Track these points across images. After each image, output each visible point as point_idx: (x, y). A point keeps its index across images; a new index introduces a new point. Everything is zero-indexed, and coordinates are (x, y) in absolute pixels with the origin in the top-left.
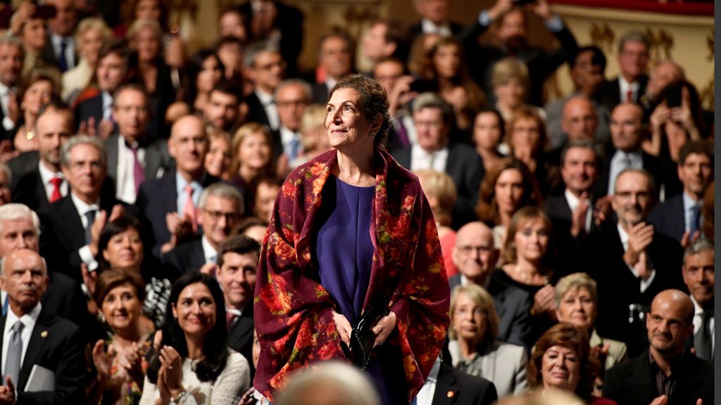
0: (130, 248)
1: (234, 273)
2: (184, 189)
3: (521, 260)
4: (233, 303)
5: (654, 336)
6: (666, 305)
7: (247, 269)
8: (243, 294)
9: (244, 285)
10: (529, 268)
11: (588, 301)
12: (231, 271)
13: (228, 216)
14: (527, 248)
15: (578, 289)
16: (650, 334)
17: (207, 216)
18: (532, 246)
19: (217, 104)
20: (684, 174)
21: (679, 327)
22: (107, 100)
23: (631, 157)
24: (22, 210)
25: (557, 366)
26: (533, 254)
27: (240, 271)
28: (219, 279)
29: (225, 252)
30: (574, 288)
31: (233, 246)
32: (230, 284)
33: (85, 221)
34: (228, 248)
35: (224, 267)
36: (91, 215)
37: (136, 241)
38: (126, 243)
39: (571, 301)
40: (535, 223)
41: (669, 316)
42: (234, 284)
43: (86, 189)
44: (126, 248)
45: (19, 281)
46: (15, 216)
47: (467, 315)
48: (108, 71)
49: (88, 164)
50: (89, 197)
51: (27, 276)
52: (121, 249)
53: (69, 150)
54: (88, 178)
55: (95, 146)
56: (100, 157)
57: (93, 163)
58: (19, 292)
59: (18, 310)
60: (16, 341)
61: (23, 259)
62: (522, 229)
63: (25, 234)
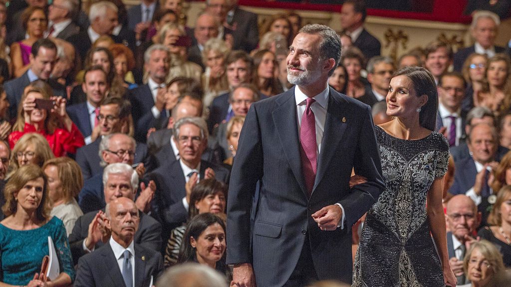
3: (504, 223)
24: (124, 168)
43: (188, 157)
44: (217, 204)
45: (122, 220)
46: (118, 171)
47: (476, 265)
48: (238, 73)
49: (190, 139)
50: (192, 164)
51: (128, 217)
52: (211, 205)
53: (179, 127)
54: (189, 149)
55: (197, 126)
56: (200, 134)
57: (194, 138)
58: (123, 229)
59: (123, 242)
60: (128, 266)
61: (124, 204)
62: (507, 200)
63: (121, 186)
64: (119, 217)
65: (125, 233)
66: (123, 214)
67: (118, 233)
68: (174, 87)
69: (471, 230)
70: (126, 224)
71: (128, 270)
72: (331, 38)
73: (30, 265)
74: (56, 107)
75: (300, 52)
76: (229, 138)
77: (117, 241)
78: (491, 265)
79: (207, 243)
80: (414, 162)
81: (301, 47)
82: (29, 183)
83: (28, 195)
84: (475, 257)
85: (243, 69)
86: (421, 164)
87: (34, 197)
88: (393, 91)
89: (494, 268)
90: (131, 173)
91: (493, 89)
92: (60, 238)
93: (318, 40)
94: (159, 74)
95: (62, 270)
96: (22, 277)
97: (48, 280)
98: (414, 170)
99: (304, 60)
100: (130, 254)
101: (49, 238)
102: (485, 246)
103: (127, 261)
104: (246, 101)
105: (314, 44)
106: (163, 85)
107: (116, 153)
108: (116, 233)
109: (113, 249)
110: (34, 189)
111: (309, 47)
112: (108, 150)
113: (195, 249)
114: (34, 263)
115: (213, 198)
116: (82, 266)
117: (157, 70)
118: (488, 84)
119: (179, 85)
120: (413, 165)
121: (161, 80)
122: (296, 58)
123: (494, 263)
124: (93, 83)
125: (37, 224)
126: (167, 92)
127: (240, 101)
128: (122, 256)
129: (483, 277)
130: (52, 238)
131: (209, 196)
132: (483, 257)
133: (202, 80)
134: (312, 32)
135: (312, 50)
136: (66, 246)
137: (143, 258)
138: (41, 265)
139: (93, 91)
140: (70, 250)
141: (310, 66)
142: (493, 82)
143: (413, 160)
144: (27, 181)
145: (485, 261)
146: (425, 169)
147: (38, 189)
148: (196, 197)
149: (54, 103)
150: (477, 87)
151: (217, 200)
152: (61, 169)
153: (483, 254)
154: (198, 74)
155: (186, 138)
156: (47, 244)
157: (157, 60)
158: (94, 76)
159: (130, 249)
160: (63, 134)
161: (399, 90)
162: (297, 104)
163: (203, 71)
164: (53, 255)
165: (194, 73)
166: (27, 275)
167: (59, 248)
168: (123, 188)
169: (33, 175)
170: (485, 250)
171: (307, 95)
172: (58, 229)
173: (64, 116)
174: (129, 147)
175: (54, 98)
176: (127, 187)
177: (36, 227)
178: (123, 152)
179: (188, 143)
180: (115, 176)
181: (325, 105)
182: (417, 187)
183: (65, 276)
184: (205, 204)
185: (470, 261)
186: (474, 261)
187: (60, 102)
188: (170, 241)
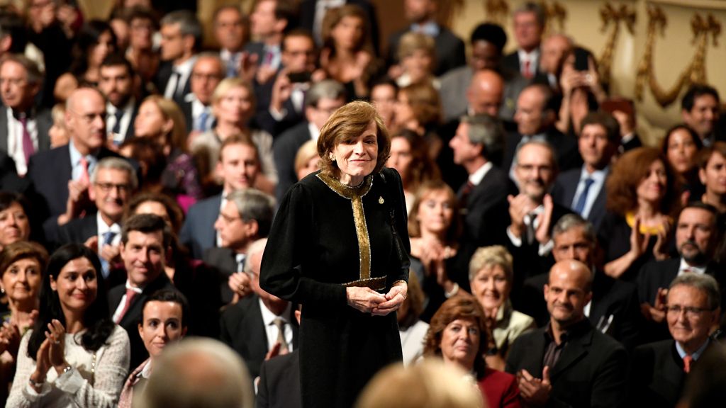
0: (15, 226)
1: (138, 252)
2: (79, 163)
4: (134, 282)
5: (554, 306)
6: (564, 276)
7: (151, 248)
8: (145, 274)
9: (147, 264)
11: (501, 279)
12: (134, 250)
13: (118, 187)
14: (432, 221)
15: (493, 268)
16: (550, 306)
17: (98, 189)
18: (437, 218)
21: (578, 297)
25: (462, 339)
26: (437, 226)
27: (144, 250)
28: (123, 256)
29: (129, 230)
30: (488, 266)
31: (137, 225)
32: (133, 262)
34: (132, 226)
35: (128, 245)
37: (21, 217)
38: (10, 220)
39: (485, 279)
40: (440, 195)
41: (568, 286)
42: (138, 263)
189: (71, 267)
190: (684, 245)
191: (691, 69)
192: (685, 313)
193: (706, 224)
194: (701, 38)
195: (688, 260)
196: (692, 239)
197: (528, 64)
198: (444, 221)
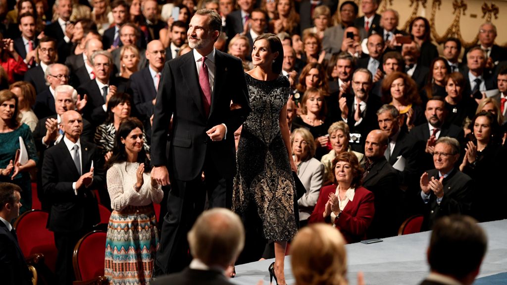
3: (309, 113)
10: (313, 116)
14: (312, 107)
15: (337, 131)
18: (315, 106)
19: (177, 32)
20: (386, 68)
22: (117, 29)
23: (376, 61)
24: (68, 88)
26: (315, 109)
33: (102, 92)
36: (105, 89)
40: (317, 95)
43: (102, 77)
44: (126, 109)
45: (72, 126)
46: (64, 91)
47: (298, 144)
48: (119, 14)
49: (102, 65)
50: (104, 81)
51: (76, 123)
52: (123, 109)
53: (94, 58)
54: (102, 72)
55: (106, 56)
56: (109, 61)
57: (105, 64)
58: (73, 131)
59: (73, 139)
60: (77, 154)
61: (73, 115)
62: (310, 98)
63: (66, 101)
64: (70, 123)
65: (74, 134)
66: (73, 121)
67: (70, 134)
68: (79, 25)
69: (291, 120)
70: (75, 128)
71: (77, 158)
72: (215, 17)
73: (8, 155)
74: (7, 46)
75: (197, 28)
76: (121, 59)
77: (69, 139)
78: (308, 143)
79: (132, 141)
80: (271, 95)
81: (197, 25)
82: (5, 103)
83: (5, 110)
84: (297, 139)
85: (122, 12)
86: (276, 96)
87: (9, 112)
88: (258, 49)
89: (309, 146)
90: (73, 91)
91: (281, 17)
92: (28, 137)
93: (207, 20)
94: (66, 15)
95: (29, 158)
96: (3, 163)
97: (20, 165)
98: (272, 100)
99: (199, 32)
100: (78, 147)
101: (20, 138)
102: (303, 131)
103: (77, 151)
104: (130, 35)
105: (205, 23)
106: (68, 22)
107: (56, 77)
108: (68, 134)
109: (66, 144)
110: (8, 106)
111: (202, 23)
112: (51, 75)
113: (124, 145)
114: (10, 154)
115: (123, 105)
116: (47, 156)
117: (64, 13)
118: (278, 14)
119: (82, 23)
120: (271, 97)
121: (67, 19)
122: (194, 32)
123: (309, 142)
124: (26, 25)
125: (12, 129)
126: (74, 28)
127: (126, 35)
128: (73, 148)
129: (303, 152)
130: (22, 137)
131: (120, 103)
132: (302, 139)
133: (91, 16)
134: (203, 14)
135: (204, 25)
136: (32, 142)
137: (86, 149)
138: (15, 155)
139: (26, 30)
140: (34, 145)
141: (203, 36)
142: (281, 13)
143: (271, 93)
144: (3, 101)
145: (304, 142)
146: (279, 99)
147: (11, 106)
148: (112, 105)
149: (5, 43)
150: (271, 16)
151: (126, 106)
152: (23, 89)
153: (302, 137)
154: (88, 13)
155: (99, 64)
156: (18, 141)
157: (64, 6)
158: (27, 20)
159: (78, 144)
160: (13, 63)
161: (261, 49)
162: (196, 60)
163: (92, 10)
164: (23, 148)
165: (86, 11)
166: (6, 162)
167: (27, 144)
168: (67, 102)
169: (8, 97)
170: (303, 134)
171: (202, 55)
172: (26, 131)
173: (13, 51)
174: (64, 72)
175: (5, 40)
176: (70, 101)
177: (11, 130)
178: (61, 76)
179: (101, 67)
180: (62, 94)
181: (213, 60)
182: (274, 110)
183: (32, 162)
184: (118, 109)
185: (294, 141)
186: (296, 141)
187: (10, 42)
188: (96, 134)
189: (132, 133)
190: (431, 118)
191: (453, 26)
192: (440, 155)
193: (441, 107)
194: (457, 11)
195: (432, 125)
196: (435, 115)
197: (368, 23)
198: (318, 107)
